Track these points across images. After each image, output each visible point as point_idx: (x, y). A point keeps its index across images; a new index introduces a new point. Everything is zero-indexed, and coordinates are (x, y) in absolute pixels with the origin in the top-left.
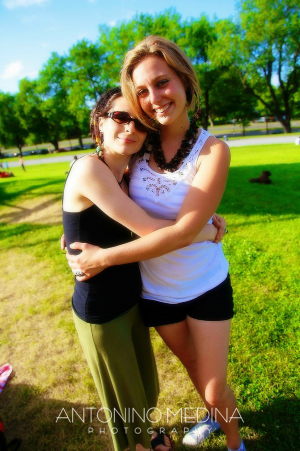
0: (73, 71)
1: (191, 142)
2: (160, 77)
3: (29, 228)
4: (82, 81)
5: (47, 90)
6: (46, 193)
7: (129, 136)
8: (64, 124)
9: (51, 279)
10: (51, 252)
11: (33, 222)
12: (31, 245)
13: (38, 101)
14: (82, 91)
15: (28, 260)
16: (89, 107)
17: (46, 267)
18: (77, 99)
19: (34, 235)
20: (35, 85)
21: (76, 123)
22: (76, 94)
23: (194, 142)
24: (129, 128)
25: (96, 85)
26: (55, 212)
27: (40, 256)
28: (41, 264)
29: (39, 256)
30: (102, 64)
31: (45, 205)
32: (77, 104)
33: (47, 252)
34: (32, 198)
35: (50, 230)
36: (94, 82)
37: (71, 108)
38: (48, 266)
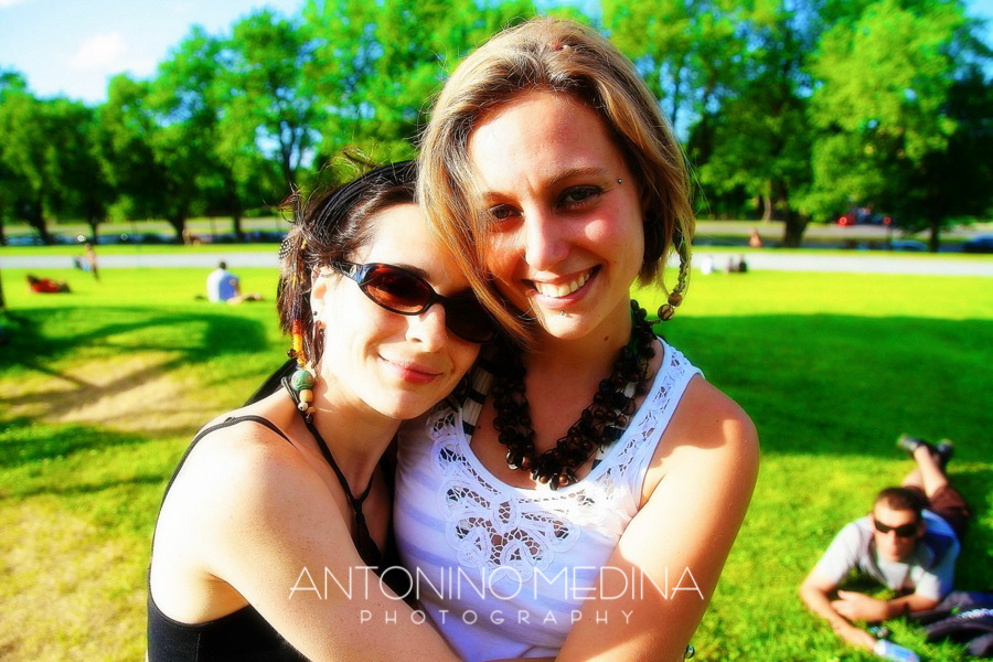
0: (236, 70)
1: (629, 392)
2: (574, 174)
3: (88, 439)
4: (254, 95)
5: (172, 105)
6: (144, 347)
7: (422, 356)
8: (202, 182)
9: (130, 598)
10: (138, 514)
11: (101, 422)
12: (88, 489)
13: (147, 125)
14: (251, 115)
15: (74, 534)
16: (262, 152)
17: (120, 559)
18: (239, 130)
19: (99, 462)
20: (144, 92)
21: (231, 183)
22: (237, 120)
23: (642, 391)
24: (423, 329)
25: (284, 106)
26: (161, 401)
27: (109, 525)
28: (109, 551)
29: (107, 524)
30: (302, 63)
31: (136, 379)
32: (236, 143)
33: (127, 513)
34: (106, 357)
35: (143, 449)
36: (280, 99)
37: (224, 149)
38: (125, 556)
